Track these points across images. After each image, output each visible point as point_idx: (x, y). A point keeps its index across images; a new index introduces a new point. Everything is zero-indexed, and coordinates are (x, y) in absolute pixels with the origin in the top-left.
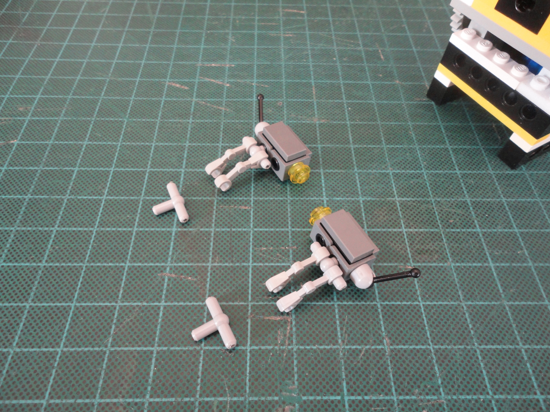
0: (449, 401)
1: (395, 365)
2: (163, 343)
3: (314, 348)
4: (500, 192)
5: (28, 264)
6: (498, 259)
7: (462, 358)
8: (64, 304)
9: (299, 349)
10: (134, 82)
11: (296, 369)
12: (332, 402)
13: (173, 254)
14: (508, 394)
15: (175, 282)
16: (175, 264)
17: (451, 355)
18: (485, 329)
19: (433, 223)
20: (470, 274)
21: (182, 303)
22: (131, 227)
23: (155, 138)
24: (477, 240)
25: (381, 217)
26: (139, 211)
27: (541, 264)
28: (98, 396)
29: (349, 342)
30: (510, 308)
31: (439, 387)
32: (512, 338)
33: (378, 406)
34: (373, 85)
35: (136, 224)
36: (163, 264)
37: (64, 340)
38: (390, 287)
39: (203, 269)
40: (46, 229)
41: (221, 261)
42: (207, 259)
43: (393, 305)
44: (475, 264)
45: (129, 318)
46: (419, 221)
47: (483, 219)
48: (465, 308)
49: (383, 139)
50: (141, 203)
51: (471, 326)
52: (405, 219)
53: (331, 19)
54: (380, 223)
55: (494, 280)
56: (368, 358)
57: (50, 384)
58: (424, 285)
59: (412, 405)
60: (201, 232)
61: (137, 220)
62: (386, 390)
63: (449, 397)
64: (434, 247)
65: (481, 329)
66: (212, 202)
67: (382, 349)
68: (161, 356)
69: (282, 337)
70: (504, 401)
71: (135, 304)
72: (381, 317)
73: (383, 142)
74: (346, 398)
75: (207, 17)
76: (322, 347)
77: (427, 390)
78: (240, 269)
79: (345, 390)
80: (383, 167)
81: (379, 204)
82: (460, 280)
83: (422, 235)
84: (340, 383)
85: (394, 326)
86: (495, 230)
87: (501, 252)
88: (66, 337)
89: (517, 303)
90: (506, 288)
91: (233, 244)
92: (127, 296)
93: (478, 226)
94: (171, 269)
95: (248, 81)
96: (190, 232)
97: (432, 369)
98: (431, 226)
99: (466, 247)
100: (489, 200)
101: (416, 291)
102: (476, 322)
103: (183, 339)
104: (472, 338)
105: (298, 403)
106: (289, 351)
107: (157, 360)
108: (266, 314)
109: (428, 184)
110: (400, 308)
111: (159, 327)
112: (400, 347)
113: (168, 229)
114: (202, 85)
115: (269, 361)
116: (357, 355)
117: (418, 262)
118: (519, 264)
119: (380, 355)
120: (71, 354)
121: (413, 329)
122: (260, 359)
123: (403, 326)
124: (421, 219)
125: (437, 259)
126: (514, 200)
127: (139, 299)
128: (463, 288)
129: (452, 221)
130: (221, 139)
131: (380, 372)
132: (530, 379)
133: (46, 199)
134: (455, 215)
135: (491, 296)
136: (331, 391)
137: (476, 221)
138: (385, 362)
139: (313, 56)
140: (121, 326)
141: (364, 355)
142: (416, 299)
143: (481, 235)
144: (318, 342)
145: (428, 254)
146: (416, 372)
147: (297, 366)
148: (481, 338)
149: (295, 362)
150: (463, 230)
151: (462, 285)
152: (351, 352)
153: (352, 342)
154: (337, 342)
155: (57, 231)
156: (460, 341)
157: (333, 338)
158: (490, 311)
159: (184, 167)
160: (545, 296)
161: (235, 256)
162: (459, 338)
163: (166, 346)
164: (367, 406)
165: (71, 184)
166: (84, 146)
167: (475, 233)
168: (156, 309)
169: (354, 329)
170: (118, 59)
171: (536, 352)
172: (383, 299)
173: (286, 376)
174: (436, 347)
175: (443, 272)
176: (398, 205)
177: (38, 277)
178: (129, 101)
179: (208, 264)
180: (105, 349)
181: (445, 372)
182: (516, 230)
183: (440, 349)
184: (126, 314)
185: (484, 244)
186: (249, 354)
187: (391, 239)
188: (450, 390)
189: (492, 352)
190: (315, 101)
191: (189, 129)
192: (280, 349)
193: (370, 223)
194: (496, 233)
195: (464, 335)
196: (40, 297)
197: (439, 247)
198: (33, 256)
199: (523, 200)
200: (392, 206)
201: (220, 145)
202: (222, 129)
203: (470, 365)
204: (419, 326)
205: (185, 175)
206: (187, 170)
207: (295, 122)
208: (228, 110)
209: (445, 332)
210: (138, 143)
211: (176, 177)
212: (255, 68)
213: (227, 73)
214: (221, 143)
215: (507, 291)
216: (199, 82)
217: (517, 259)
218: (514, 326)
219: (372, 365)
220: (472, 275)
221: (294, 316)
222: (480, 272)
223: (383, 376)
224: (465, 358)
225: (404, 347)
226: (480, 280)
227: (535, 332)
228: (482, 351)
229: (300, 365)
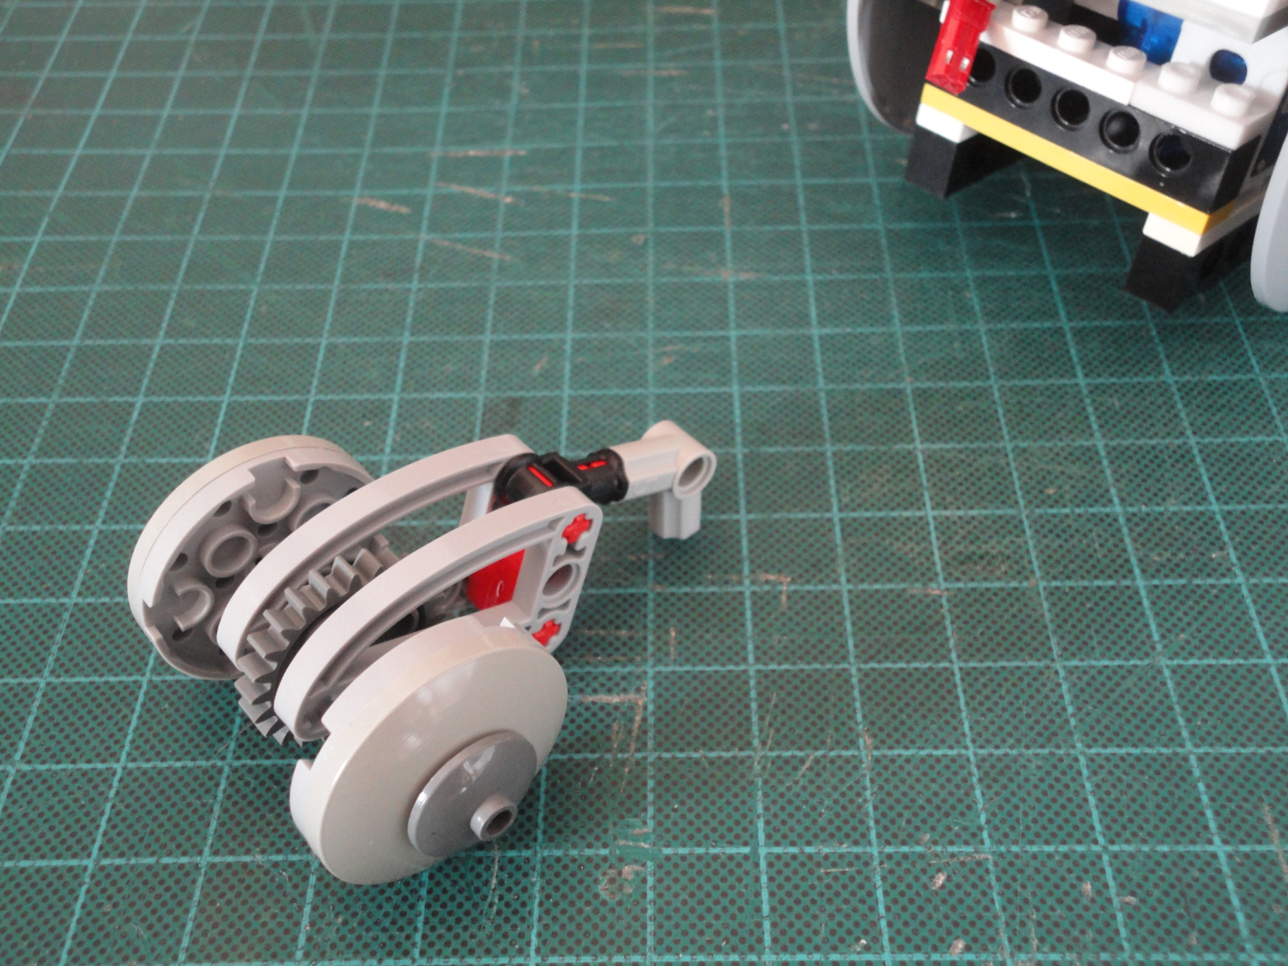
0: (1001, 855)
1: (881, 788)
3: (696, 755)
4: (1186, 424)
5: (37, 600)
6: (1158, 571)
7: (1041, 774)
8: (124, 678)
9: (659, 758)
10: (273, 200)
11: (651, 797)
12: (731, 858)
14: (1144, 841)
17: (1015, 767)
18: (1104, 715)
19: (1003, 498)
20: (1082, 604)
23: (327, 327)
24: (1111, 530)
25: (876, 486)
27: (1267, 580)
28: (207, 850)
29: (777, 743)
30: (1174, 672)
31: (980, 829)
32: (1170, 733)
33: (834, 865)
34: (881, 186)
37: (127, 748)
38: (883, 634)
40: (76, 528)
43: (888, 669)
44: (1097, 583)
46: (970, 493)
47: (1133, 485)
48: (1062, 673)
49: (895, 313)
51: (1070, 710)
52: (936, 490)
53: (781, 26)
54: (872, 500)
55: (1143, 614)
56: (818, 775)
57: (101, 830)
58: (967, 628)
59: (913, 864)
62: (856, 836)
63: (1003, 849)
64: (999, 548)
65: (1096, 714)
67: (854, 756)
69: (622, 736)
70: (1132, 856)
72: (856, 693)
73: (896, 321)
74: (763, 851)
75: (455, 35)
76: (713, 755)
77: (950, 836)
79: (761, 836)
80: (891, 375)
81: (872, 458)
82: (1057, 615)
83: (975, 523)
84: (751, 822)
85: (886, 711)
86: (1161, 509)
87: (1167, 555)
88: (133, 741)
89: (1192, 661)
90: (1169, 631)
93: (1116, 500)
95: (559, 188)
96: (414, 528)
97: (967, 794)
98: (998, 503)
99: (1082, 546)
100: (1153, 442)
101: (947, 639)
102: (1086, 702)
104: (1070, 733)
105: (653, 859)
106: (638, 763)
108: (589, 690)
109: (1001, 411)
110: (903, 675)
112: (896, 752)
114: (443, 201)
115: (591, 783)
116: (795, 769)
117: (958, 580)
118: (1210, 581)
119: (849, 768)
120: (145, 773)
121: (931, 717)
122: (570, 778)
123: (909, 710)
124: (973, 489)
125: (1005, 573)
126: (1219, 440)
128: (1060, 632)
129: (1051, 491)
130: (489, 325)
131: (843, 801)
132: (1202, 814)
133: (72, 466)
134: (1062, 478)
135: (1129, 649)
136: (730, 837)
137: (1113, 491)
138: (857, 782)
139: (729, 122)
141: (811, 769)
142: (944, 657)
143: (1122, 520)
144: (704, 744)
145: (984, 562)
146: (929, 801)
147: (653, 790)
148: (1094, 734)
149: (651, 783)
150: (1078, 511)
151: (1059, 626)
152: (780, 763)
153: (785, 743)
154: (749, 744)
155: (101, 532)
156: (1041, 740)
157: (741, 737)
158: (1123, 678)
159: (398, 389)
160: (1265, 646)
162: (1040, 734)
164: (810, 865)
165: (130, 431)
166: (157, 349)
167: (1107, 515)
169: (790, 718)
170: (232, 145)
171: (1224, 760)
172: (865, 657)
173: (629, 810)
174: (981, 752)
175: (1018, 599)
176: (920, 458)
177: (62, 626)
178: (262, 245)
180: (219, 763)
181: (997, 800)
182: (1215, 507)
183: (991, 755)
185: (1128, 540)
187: (897, 534)
188: (1006, 835)
189: (1115, 761)
190: (727, 229)
191: (411, 304)
192: (616, 759)
193: (846, 500)
194: (1161, 514)
195: (1053, 728)
196: (69, 665)
197: (1013, 547)
198: (49, 584)
199: (1245, 440)
200: (904, 462)
201: (487, 337)
202: (491, 302)
203: (1059, 786)
204: (945, 710)
205: (401, 407)
206: (405, 396)
207: (674, 280)
208: (508, 257)
209: (1007, 722)
210: (286, 340)
211: (380, 411)
212: (579, 156)
213: (506, 170)
214: (488, 333)
215: (1172, 636)
216: (435, 196)
217: (1207, 569)
218: (1178, 709)
219: (828, 789)
220: (1089, 605)
221: (652, 695)
222: (1110, 598)
223: (852, 808)
224: (1048, 773)
225: (906, 753)
226: (1106, 615)
227: (1228, 720)
228: (1092, 760)
229: (660, 790)
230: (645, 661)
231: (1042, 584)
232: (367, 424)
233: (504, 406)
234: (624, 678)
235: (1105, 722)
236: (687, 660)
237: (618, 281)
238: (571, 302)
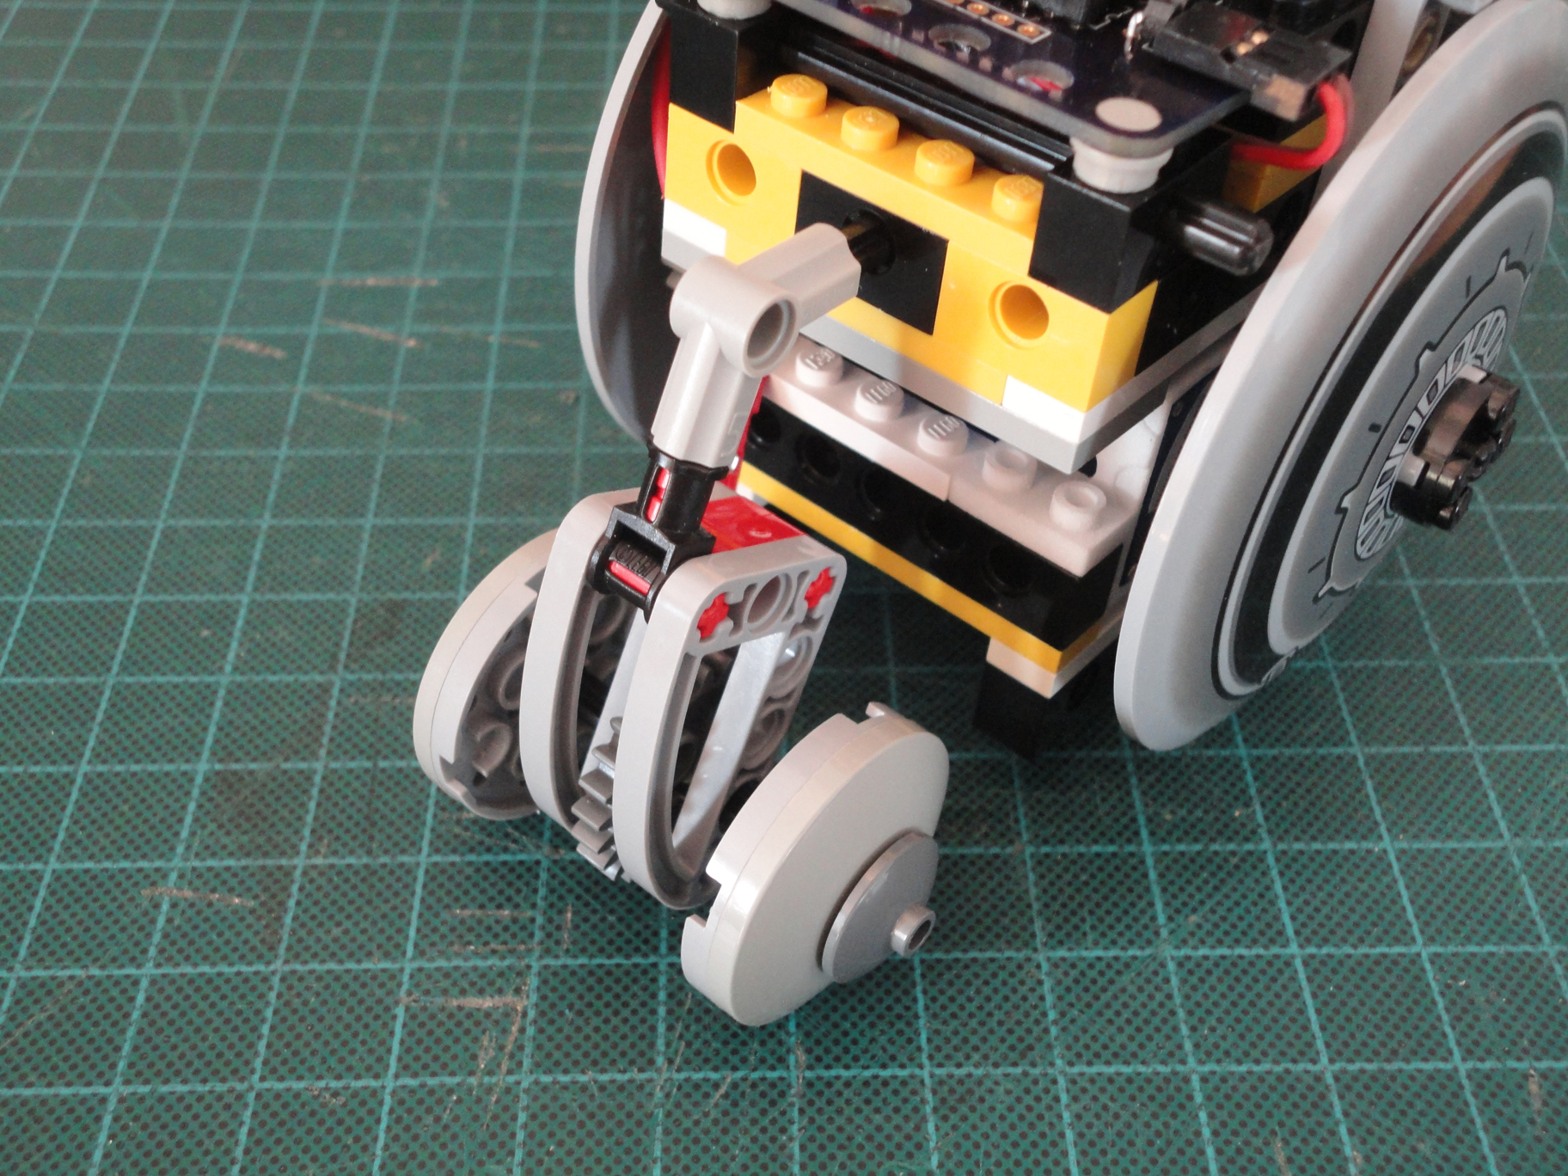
1: (812, 1120)
2: (139, 1074)
3: (583, 1078)
6: (1169, 833)
7: (1010, 1100)
9: (537, 1082)
10: (113, 339)
11: (521, 1136)
13: (193, 834)
15: (190, 913)
16: (197, 863)
17: (979, 1091)
18: (1092, 1022)
20: (1076, 876)
21: (205, 969)
22: (71, 762)
23: (166, 505)
24: (1118, 780)
26: (100, 716)
27: (1298, 846)
29: (687, 1062)
30: (1180, 965)
31: (930, 1174)
32: (1169, 1046)
35: (88, 754)
36: (158, 863)
39: (278, 875)
41: (335, 853)
42: (294, 847)
44: (1096, 848)
45: (43, 1010)
48: (1045, 967)
50: (107, 693)
51: (1052, 1015)
55: (1148, 889)
56: (735, 1104)
60: (285, 772)
61: (92, 743)
64: (981, 803)
65: (1082, 1022)
66: (325, 689)
67: (782, 1079)
68: (129, 1110)
69: (492, 1053)
71: (67, 973)
75: (363, 131)
76: (604, 1078)
78: (392, 872)
82: (1045, 891)
84: (645, 1170)
85: (826, 1017)
89: (1203, 951)
90: (1178, 911)
91: (378, 804)
92: (43, 953)
94: (181, 876)
95: (476, 329)
96: (251, 773)
97: (917, 1128)
99: (1081, 801)
102: (1071, 1005)
103: (197, 1064)
104: (1049, 1047)
106: (508, 1090)
107: (116, 1119)
108: (455, 991)
111: (131, 1032)
113: (185, 767)
114: (328, 343)
115: (446, 1117)
116: (707, 1095)
118: (1231, 847)
119: (774, 1094)
121: (881, 1025)
122: (420, 1111)
123: (854, 1017)
125: (986, 835)
127: (77, 960)
128: (1048, 913)
130: (372, 506)
131: (763, 1139)
132: (1202, 1152)
135: (1129, 935)
138: (783, 1113)
140: (18, 1033)
141: (726, 1096)
143: (1132, 768)
144: (595, 1063)
145: (961, 821)
146: (870, 1139)
147: (525, 1126)
148: (1078, 1047)
149: (522, 1117)
150: (1080, 754)
151: (1046, 906)
152: (687, 1088)
153: (698, 1061)
154: (651, 1062)
156: (1013, 1056)
157: (642, 1054)
158: (1119, 973)
159: (249, 587)
160: (1290, 931)
161: (379, 837)
162: (1012, 1048)
163: (146, 1082)
167: (1114, 760)
168: (126, 984)
169: (706, 1027)
170: (68, 266)
171: (1232, 1081)
173: (491, 1154)
174: (939, 1072)
175: (999, 870)
178: (92, 397)
179: (296, 861)
181: (954, 1137)
182: (1243, 752)
183: (951, 1076)
184: (36, 1002)
185: (1136, 793)
186: (388, 1100)
189: (1101, 1083)
191: (277, 476)
192: (481, 1085)
195: (1030, 1040)
197: (998, 801)
201: (369, 522)
202: (378, 476)
203: (1031, 1117)
204: (899, 1017)
205: (251, 611)
206: (258, 597)
207: (609, 450)
208: (404, 418)
209: (974, 1032)
210: (112, 522)
211: (222, 617)
212: (504, 289)
213: (412, 304)
214: (370, 516)
215: (1180, 919)
216: (319, 337)
217: (1227, 831)
218: (1181, 1014)
219: (745, 1122)
220: (1084, 877)
221: (534, 998)
222: (1110, 869)
223: (773, 1149)
224: (1019, 1100)
225: (845, 1074)
226: (1105, 890)
227: (1240, 1028)
228: (1074, 1082)
229: (534, 1126)
230: (530, 951)
231: (1030, 850)
232: (205, 633)
233: (382, 611)
234: (501, 974)
235: (1093, 1030)
236: (583, 950)
237: (537, 450)
238: (478, 476)
